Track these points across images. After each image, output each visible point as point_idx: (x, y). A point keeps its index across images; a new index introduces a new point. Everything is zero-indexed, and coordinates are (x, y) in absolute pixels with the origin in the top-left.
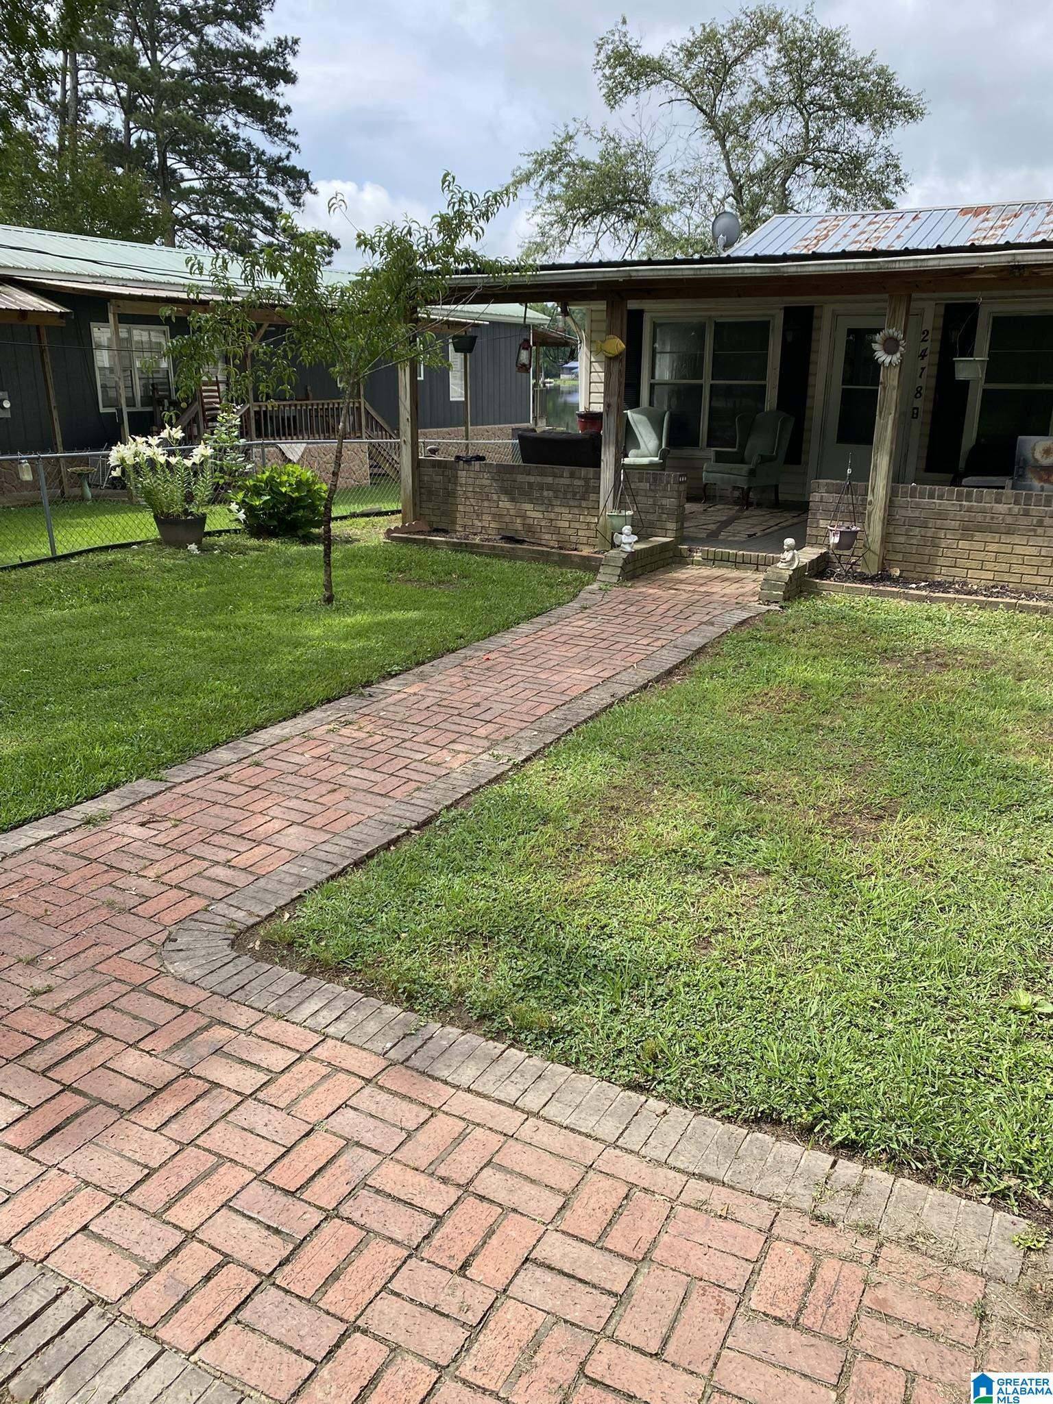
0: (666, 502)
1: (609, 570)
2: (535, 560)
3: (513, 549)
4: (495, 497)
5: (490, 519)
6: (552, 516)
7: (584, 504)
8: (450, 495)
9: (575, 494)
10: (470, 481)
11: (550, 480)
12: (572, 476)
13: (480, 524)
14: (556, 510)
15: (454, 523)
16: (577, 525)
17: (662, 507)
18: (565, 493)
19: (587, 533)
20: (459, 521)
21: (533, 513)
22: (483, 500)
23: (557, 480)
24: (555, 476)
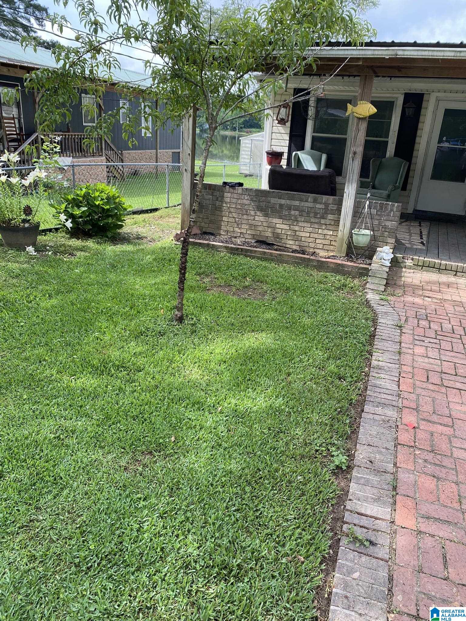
1: (376, 281)
5: (247, 227)
6: (297, 228)
7: (323, 221)
8: (217, 209)
9: (316, 214)
10: (234, 201)
11: (297, 203)
14: (300, 224)
15: (219, 228)
16: (316, 236)
17: (385, 227)
18: (308, 213)
20: (223, 228)
23: (303, 204)
24: (301, 200)
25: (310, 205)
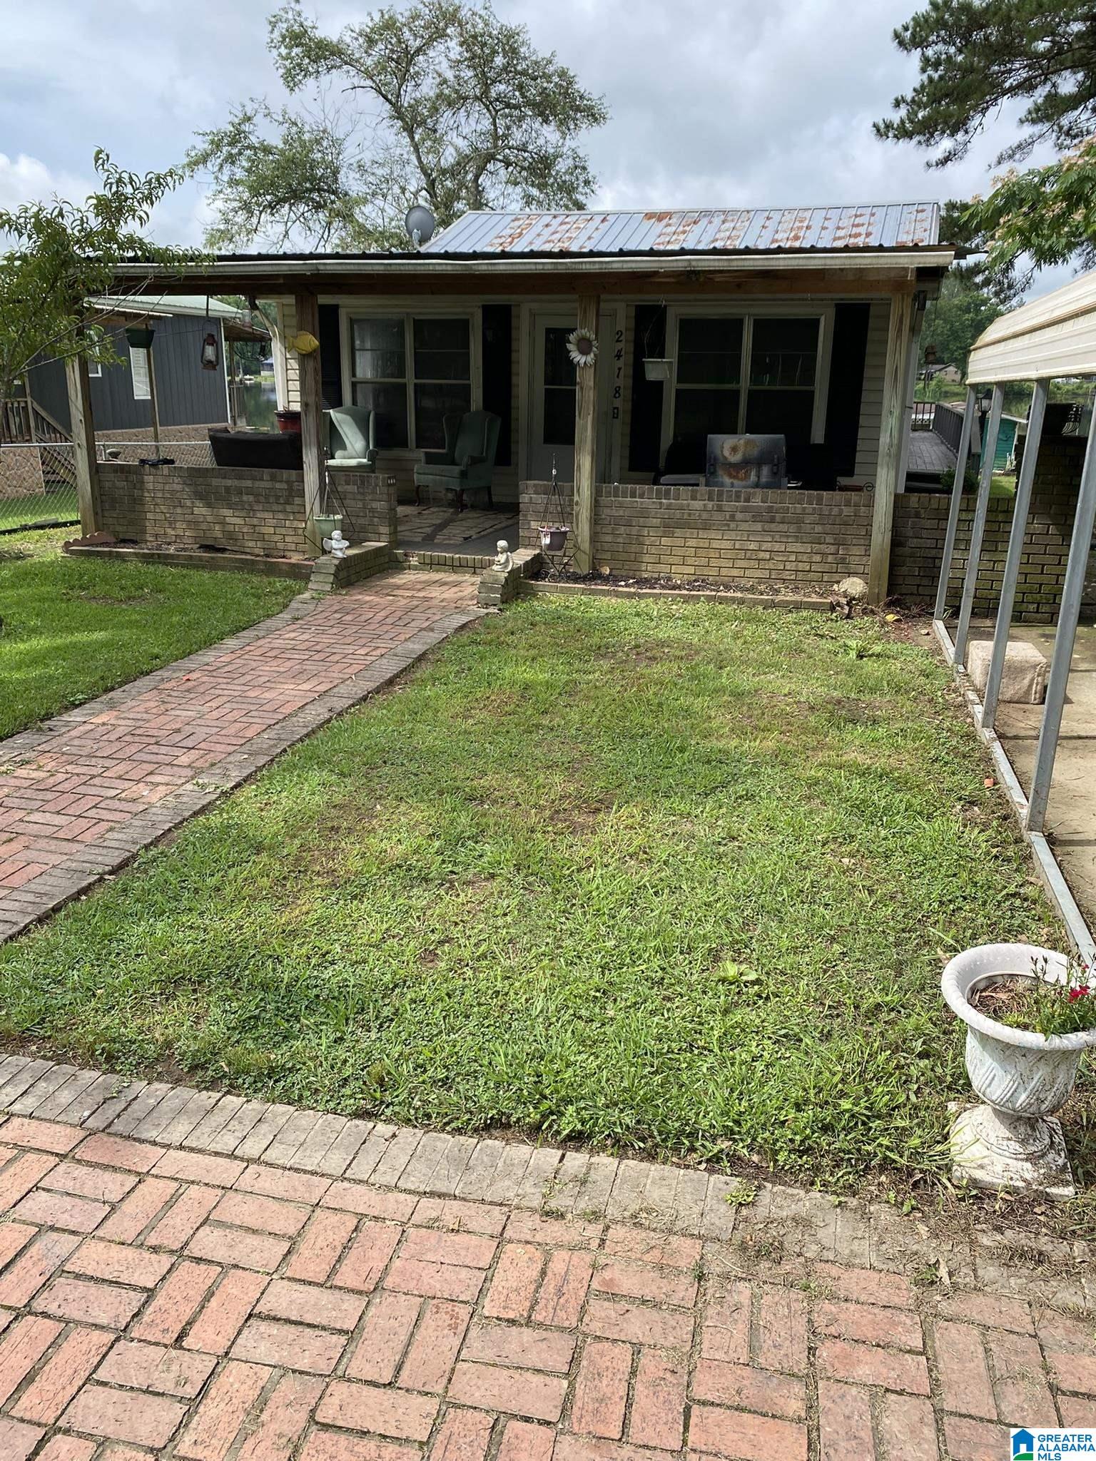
0: (376, 505)
1: (320, 577)
2: (240, 569)
3: (213, 558)
4: (188, 503)
5: (184, 526)
6: (255, 521)
7: (289, 508)
8: (137, 501)
9: (278, 497)
10: (160, 486)
11: (249, 483)
12: (273, 478)
13: (173, 533)
14: (258, 515)
15: (143, 531)
16: (283, 531)
17: (372, 510)
18: (267, 497)
19: (295, 539)
20: (149, 530)
21: (234, 519)
22: (175, 507)
23: (257, 484)
24: (254, 479)
25: (268, 485)
